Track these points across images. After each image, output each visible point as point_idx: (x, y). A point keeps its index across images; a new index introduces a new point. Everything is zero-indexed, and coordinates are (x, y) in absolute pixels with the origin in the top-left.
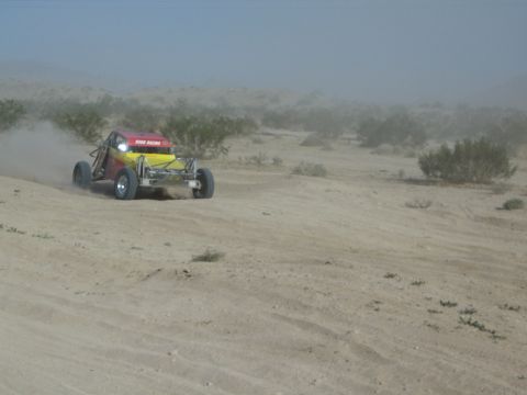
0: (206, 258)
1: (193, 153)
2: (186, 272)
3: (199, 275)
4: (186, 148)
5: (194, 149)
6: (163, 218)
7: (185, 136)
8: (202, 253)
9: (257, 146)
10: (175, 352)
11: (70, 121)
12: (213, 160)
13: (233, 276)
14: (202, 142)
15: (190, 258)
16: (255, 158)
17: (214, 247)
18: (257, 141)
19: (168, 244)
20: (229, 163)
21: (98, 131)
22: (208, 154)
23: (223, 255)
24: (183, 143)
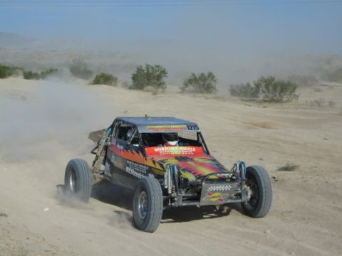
0: (287, 169)
1: (275, 98)
2: (274, 178)
3: (283, 180)
4: (271, 95)
5: (276, 95)
6: (257, 142)
7: (270, 88)
8: (284, 165)
9: (317, 93)
10: (269, 231)
11: (195, 78)
12: (289, 103)
13: (305, 181)
14: (282, 91)
15: (276, 168)
16: (316, 102)
17: (292, 161)
18: (317, 90)
19: (261, 159)
20: (299, 105)
21: (213, 84)
22: (285, 99)
23: (298, 166)
24: (269, 92)
